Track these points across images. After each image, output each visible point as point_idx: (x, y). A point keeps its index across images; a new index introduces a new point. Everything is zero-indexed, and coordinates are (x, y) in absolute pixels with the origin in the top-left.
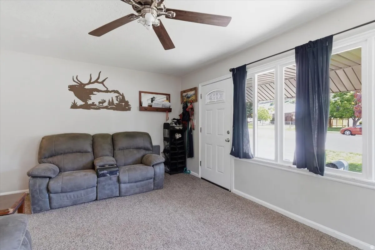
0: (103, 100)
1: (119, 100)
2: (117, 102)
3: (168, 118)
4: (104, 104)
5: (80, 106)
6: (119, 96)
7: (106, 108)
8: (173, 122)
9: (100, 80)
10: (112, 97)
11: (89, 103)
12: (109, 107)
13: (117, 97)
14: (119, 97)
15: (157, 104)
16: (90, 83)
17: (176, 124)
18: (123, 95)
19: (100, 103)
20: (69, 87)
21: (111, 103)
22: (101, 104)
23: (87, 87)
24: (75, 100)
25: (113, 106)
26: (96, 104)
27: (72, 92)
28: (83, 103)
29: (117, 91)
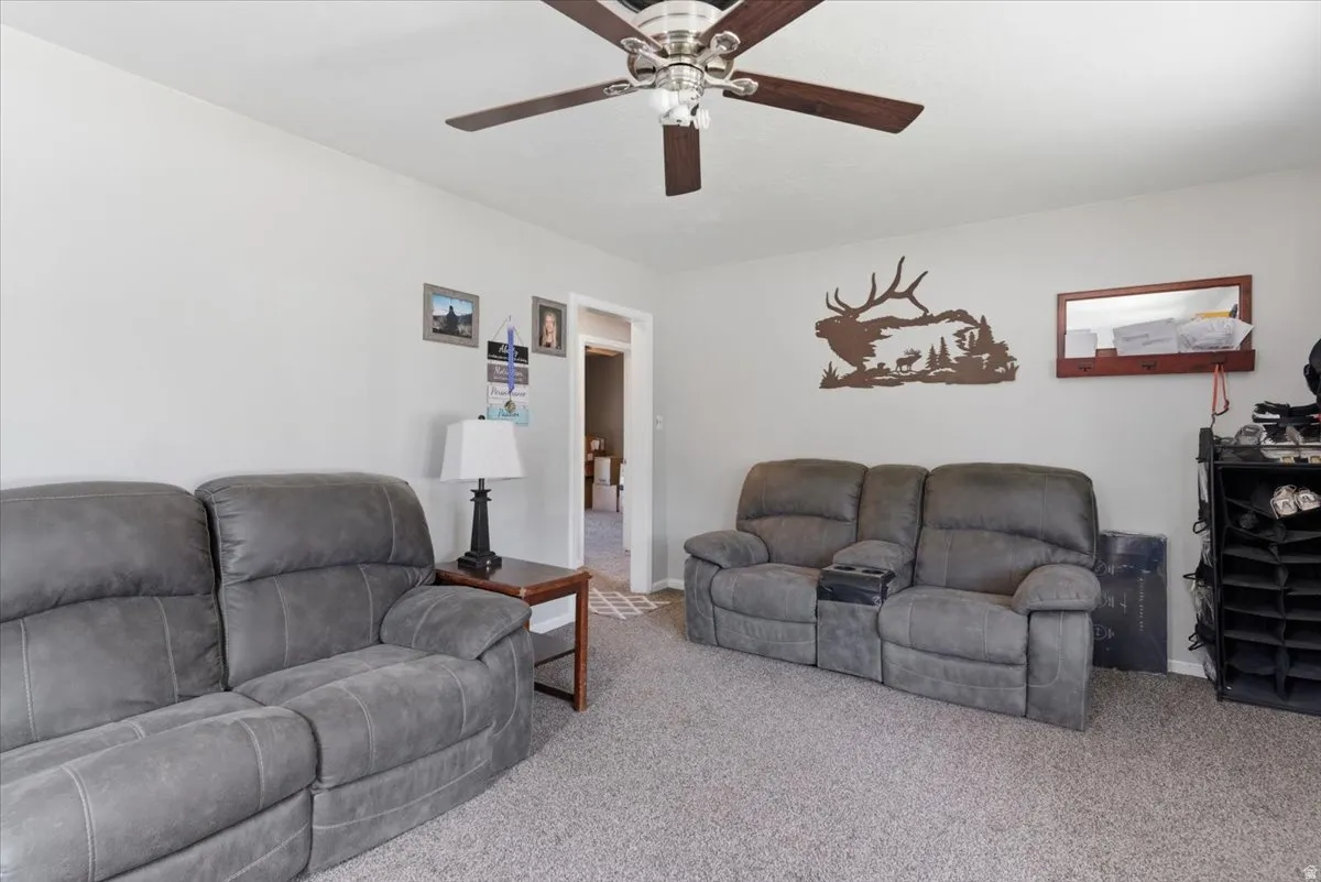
0: (913, 352)
1: (967, 346)
2: (961, 353)
3: (1227, 403)
4: (914, 364)
5: (845, 377)
6: (967, 329)
7: (922, 377)
8: (1261, 425)
9: (901, 289)
10: (942, 339)
11: (868, 368)
12: (932, 374)
13: (960, 334)
14: (967, 335)
15: (1145, 340)
16: (872, 303)
17: (1276, 432)
18: (984, 327)
19: (900, 362)
20: (817, 328)
21: (939, 358)
22: (905, 368)
23: (863, 318)
24: (830, 365)
25: (944, 370)
26: (890, 367)
27: (825, 341)
28: (852, 369)
29: (960, 311)
